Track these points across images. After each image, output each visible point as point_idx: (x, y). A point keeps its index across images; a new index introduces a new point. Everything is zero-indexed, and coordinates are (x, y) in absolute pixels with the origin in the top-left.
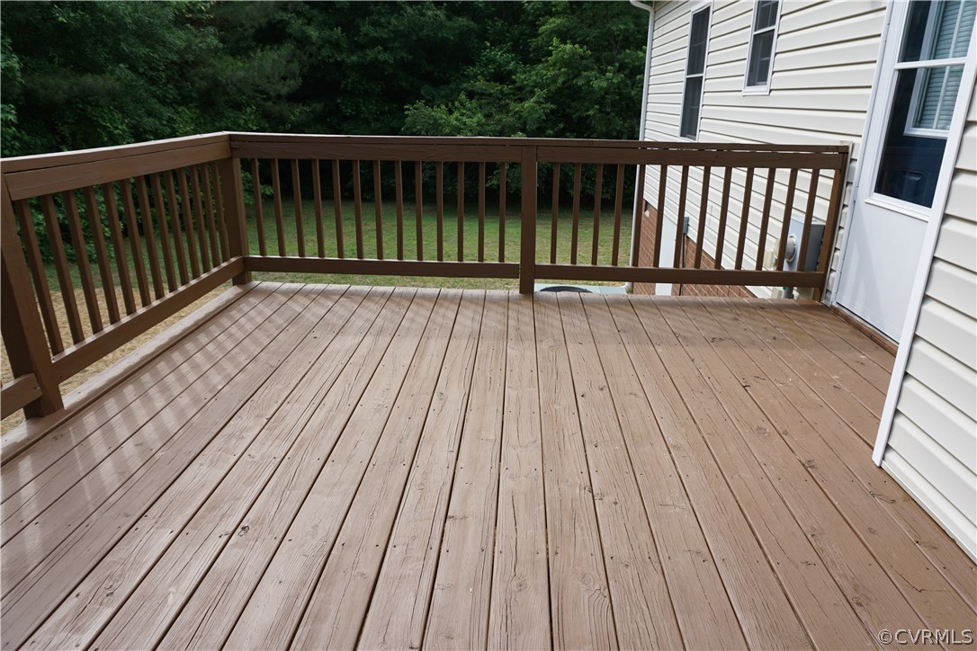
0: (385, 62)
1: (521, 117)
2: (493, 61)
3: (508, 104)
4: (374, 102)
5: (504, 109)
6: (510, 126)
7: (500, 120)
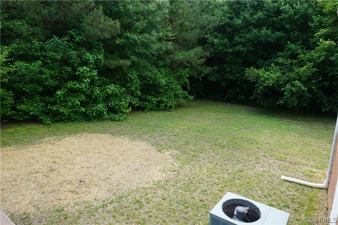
0: (243, 51)
1: (299, 74)
2: (291, 49)
3: (293, 68)
4: (239, 66)
5: (292, 70)
6: (293, 78)
7: (288, 75)
